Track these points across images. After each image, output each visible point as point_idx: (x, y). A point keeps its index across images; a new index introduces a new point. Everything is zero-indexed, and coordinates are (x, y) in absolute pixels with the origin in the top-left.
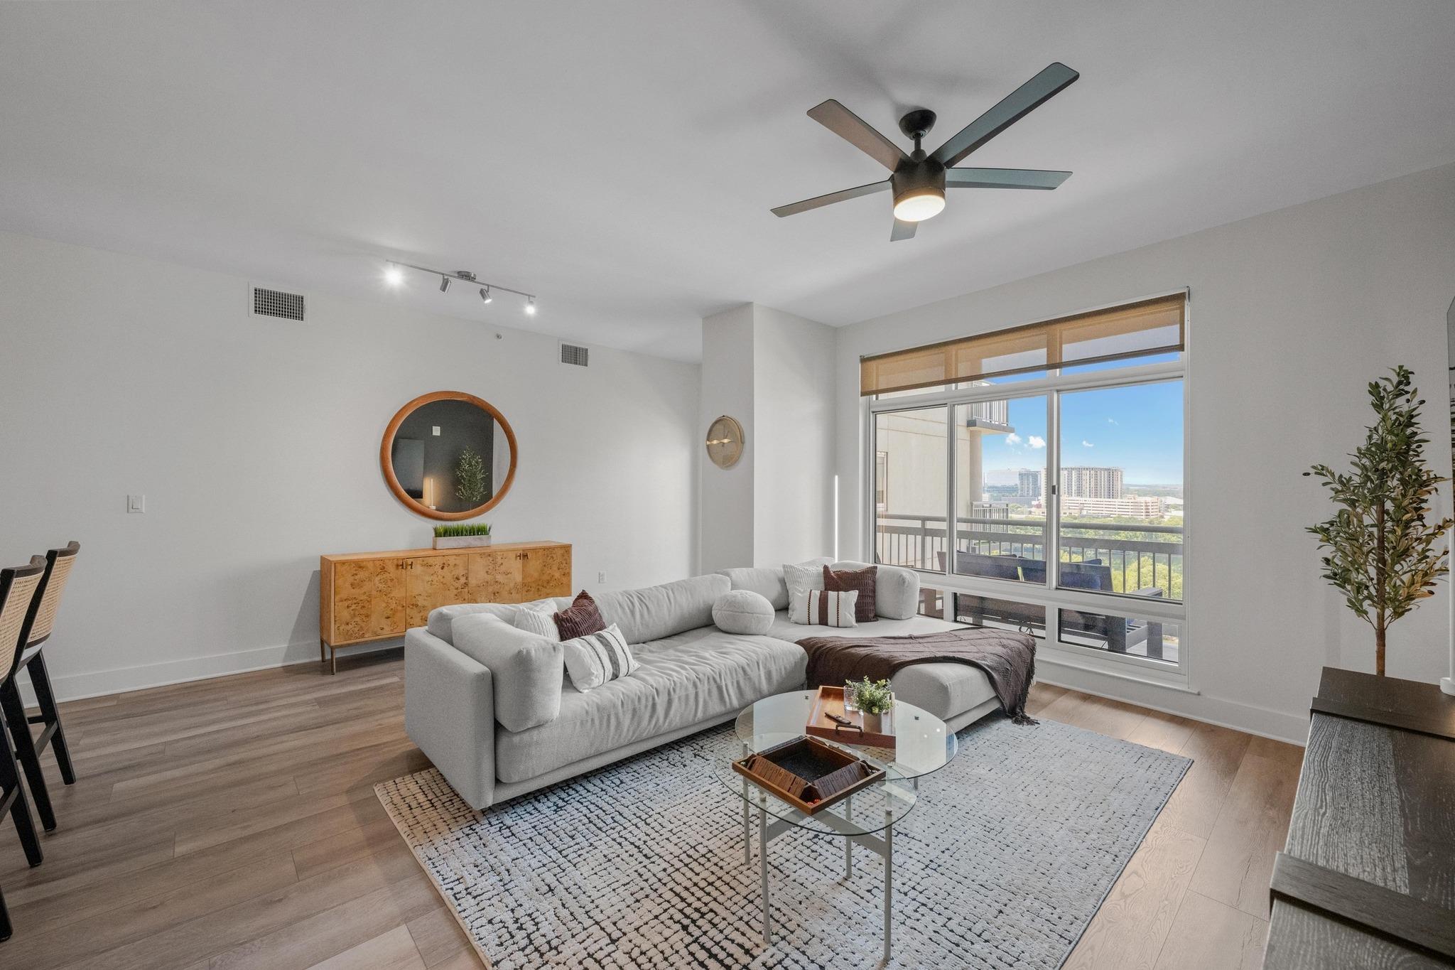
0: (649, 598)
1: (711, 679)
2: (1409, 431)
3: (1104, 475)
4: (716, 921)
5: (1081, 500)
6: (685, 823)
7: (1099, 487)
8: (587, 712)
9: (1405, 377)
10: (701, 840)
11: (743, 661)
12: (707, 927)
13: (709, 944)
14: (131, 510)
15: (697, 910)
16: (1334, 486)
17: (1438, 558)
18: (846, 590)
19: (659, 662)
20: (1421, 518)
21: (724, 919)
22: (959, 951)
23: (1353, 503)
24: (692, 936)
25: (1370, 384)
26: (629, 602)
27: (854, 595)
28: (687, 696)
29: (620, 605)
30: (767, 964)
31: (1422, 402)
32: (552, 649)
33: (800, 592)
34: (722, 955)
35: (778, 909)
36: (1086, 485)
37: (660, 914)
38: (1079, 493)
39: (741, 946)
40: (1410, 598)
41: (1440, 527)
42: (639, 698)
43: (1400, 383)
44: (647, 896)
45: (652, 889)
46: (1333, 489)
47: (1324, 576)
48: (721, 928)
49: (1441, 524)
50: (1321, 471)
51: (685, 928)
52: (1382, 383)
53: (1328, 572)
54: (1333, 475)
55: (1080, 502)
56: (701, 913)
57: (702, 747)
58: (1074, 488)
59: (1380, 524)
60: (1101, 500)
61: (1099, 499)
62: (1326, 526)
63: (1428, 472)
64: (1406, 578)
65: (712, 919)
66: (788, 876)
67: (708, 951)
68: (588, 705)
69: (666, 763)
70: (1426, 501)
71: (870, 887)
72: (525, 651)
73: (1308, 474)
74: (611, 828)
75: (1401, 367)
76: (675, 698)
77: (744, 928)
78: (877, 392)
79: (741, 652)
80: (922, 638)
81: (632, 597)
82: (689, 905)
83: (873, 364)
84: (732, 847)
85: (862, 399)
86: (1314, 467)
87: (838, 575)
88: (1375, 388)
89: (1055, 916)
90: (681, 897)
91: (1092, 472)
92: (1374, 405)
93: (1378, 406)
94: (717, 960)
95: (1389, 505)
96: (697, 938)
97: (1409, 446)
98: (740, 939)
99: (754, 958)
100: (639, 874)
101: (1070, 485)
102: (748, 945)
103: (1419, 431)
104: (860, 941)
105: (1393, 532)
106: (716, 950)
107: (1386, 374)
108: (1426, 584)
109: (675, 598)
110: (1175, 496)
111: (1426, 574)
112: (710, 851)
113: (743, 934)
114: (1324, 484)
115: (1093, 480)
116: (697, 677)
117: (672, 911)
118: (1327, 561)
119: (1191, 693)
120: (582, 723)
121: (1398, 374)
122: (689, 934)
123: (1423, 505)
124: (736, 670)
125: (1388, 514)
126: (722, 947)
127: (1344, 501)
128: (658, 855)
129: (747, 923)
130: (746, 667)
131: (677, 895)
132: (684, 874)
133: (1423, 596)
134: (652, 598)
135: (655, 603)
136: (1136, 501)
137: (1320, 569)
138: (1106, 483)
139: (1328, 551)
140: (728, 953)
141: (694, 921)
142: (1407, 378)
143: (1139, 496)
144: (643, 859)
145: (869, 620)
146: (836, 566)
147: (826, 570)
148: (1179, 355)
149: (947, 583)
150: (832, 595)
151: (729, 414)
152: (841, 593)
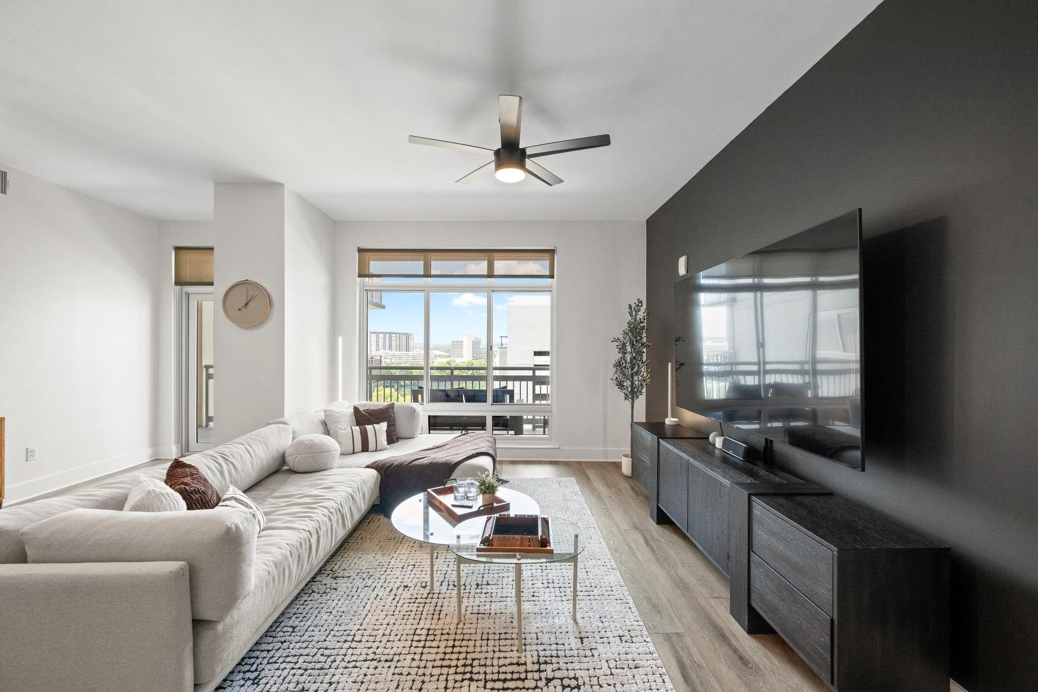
0: (233, 456)
1: (337, 510)
3: (404, 338)
4: (483, 662)
5: (391, 353)
6: (388, 624)
7: (401, 344)
8: (269, 573)
10: (414, 627)
11: (350, 490)
12: (482, 670)
13: (495, 677)
15: (465, 665)
18: (378, 423)
19: (277, 511)
21: (486, 658)
22: (592, 598)
24: (481, 680)
25: (629, 304)
26: (216, 464)
27: (384, 425)
28: (327, 530)
29: (208, 468)
30: (534, 662)
32: (252, 517)
33: (342, 429)
34: (509, 676)
35: (506, 633)
36: (394, 343)
37: (446, 685)
39: (511, 664)
42: (301, 544)
44: (423, 682)
45: (419, 676)
48: (491, 664)
50: (616, 340)
51: (471, 679)
52: (633, 304)
53: (616, 383)
56: (469, 665)
57: (332, 570)
58: (387, 345)
60: (403, 352)
61: (401, 352)
62: (617, 364)
65: (479, 663)
66: (490, 614)
67: (499, 680)
68: (267, 565)
69: (316, 596)
71: (532, 594)
72: (233, 526)
73: (613, 341)
74: (332, 662)
75: (640, 298)
76: (321, 533)
77: (502, 655)
78: (369, 276)
79: (343, 484)
80: (443, 446)
81: (217, 458)
82: (457, 666)
83: (367, 255)
84: (439, 619)
85: (359, 279)
87: (368, 412)
88: (631, 306)
89: (603, 562)
90: (446, 666)
91: (398, 335)
94: (509, 680)
96: (485, 679)
98: (507, 661)
99: (525, 664)
100: (398, 674)
101: (385, 343)
102: (514, 661)
104: (556, 621)
106: (502, 676)
109: (254, 451)
110: (439, 350)
112: (429, 629)
113: (505, 658)
114: (616, 346)
115: (398, 340)
116: (330, 512)
117: (450, 677)
119: (556, 448)
120: (267, 585)
122: (477, 681)
124: (348, 497)
126: (503, 673)
128: (395, 654)
129: (500, 651)
130: (353, 494)
131: (442, 667)
132: (430, 653)
134: (235, 456)
135: (240, 459)
136: (420, 353)
138: (405, 343)
140: (511, 673)
141: (471, 673)
144: (388, 664)
145: (395, 442)
146: (365, 405)
147: (356, 409)
148: (550, 280)
149: (426, 409)
150: (369, 428)
151: (253, 279)
152: (375, 425)
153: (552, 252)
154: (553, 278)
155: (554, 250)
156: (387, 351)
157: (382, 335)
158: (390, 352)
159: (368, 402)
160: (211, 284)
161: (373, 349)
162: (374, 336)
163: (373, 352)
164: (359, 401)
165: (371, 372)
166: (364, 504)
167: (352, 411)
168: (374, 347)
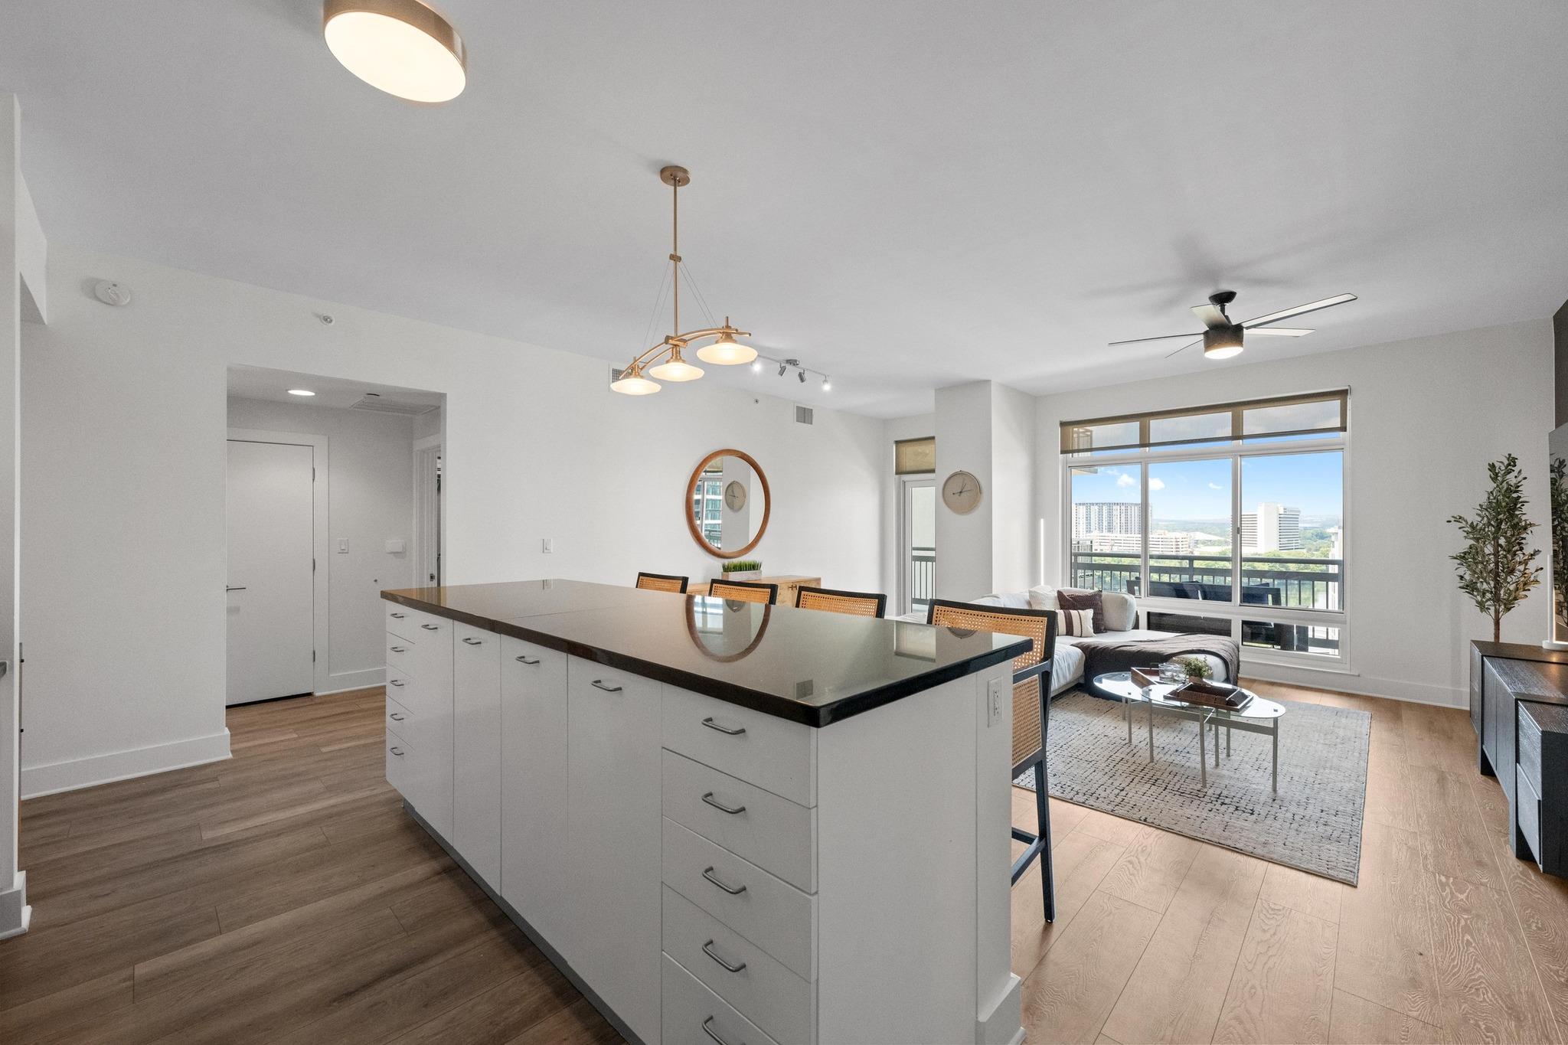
2: (1515, 495)
3: (1135, 510)
4: (1166, 782)
5: (1112, 536)
7: (1129, 522)
9: (1512, 461)
13: (1175, 789)
14: (545, 551)
15: (1150, 779)
16: (1466, 529)
17: (1532, 574)
20: (1521, 549)
21: (1170, 781)
23: (1477, 540)
24: (1162, 787)
25: (1489, 464)
30: (1215, 794)
31: (1525, 478)
34: (1187, 792)
36: (1116, 521)
37: (1133, 781)
38: (1110, 530)
39: (1192, 789)
40: (1516, 599)
41: (1532, 555)
43: (1509, 465)
46: (1464, 531)
47: (1460, 587)
48: (1173, 784)
49: (1532, 553)
50: (1459, 519)
51: (1153, 784)
52: (1497, 465)
53: (1461, 585)
54: (1466, 521)
55: (1110, 538)
56: (1154, 780)
58: (1105, 523)
59: (1496, 554)
60: (1133, 535)
61: (1129, 535)
62: (1462, 555)
63: (1525, 521)
64: (1512, 587)
65: (1163, 781)
67: (1178, 791)
70: (1524, 538)
73: (1450, 521)
75: (1510, 455)
77: (1186, 784)
78: (1073, 451)
83: (1070, 428)
85: (1062, 457)
86: (1453, 517)
87: (1072, 598)
88: (1492, 467)
90: (1134, 775)
91: (1123, 508)
92: (1492, 479)
93: (1494, 479)
95: (1502, 541)
96: (1166, 787)
97: (1516, 505)
98: (1189, 787)
101: (1100, 521)
102: (1196, 789)
103: (1522, 496)
105: (1505, 557)
106: (1181, 791)
107: (1499, 459)
108: (1524, 590)
111: (1525, 584)
114: (1460, 528)
115: (1123, 515)
117: (1137, 779)
118: (1462, 577)
119: (1353, 675)
121: (1508, 459)
122: (1159, 786)
123: (1523, 541)
125: (1501, 546)
127: (1473, 538)
133: (1522, 598)
136: (1165, 537)
137: (1458, 583)
138: (1136, 520)
139: (1462, 570)
140: (1190, 792)
142: (1515, 463)
143: (1169, 531)
145: (1102, 632)
146: (1068, 591)
147: (1060, 594)
148: (1342, 434)
149: (1143, 604)
150: (1074, 613)
151: (965, 470)
152: (1080, 611)
153: (1343, 394)
154: (1345, 431)
155: (1347, 390)
156: (1105, 533)
157: (1096, 507)
158: (1110, 534)
159: (1073, 589)
160: (933, 471)
161: (1081, 530)
162: (1082, 510)
163: (1081, 534)
164: (1063, 586)
165: (1076, 559)
166: (1070, 674)
167: (1056, 595)
168: (1082, 527)
